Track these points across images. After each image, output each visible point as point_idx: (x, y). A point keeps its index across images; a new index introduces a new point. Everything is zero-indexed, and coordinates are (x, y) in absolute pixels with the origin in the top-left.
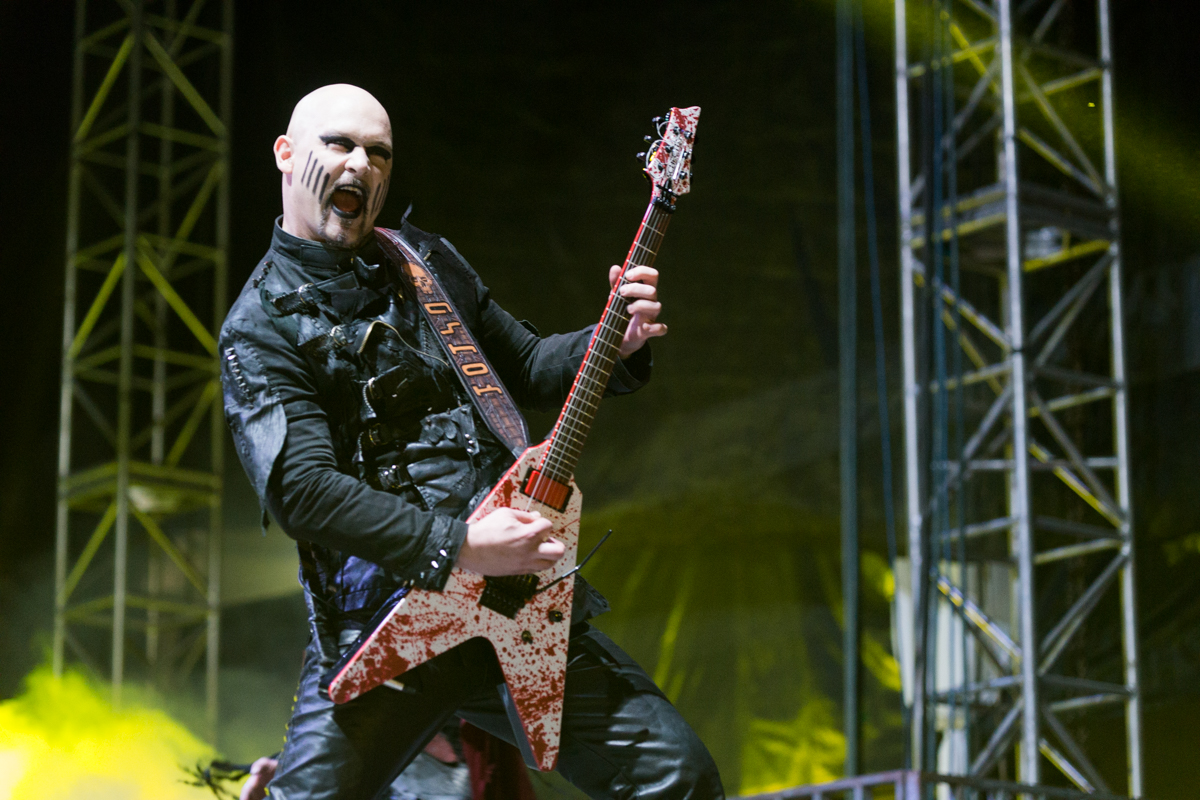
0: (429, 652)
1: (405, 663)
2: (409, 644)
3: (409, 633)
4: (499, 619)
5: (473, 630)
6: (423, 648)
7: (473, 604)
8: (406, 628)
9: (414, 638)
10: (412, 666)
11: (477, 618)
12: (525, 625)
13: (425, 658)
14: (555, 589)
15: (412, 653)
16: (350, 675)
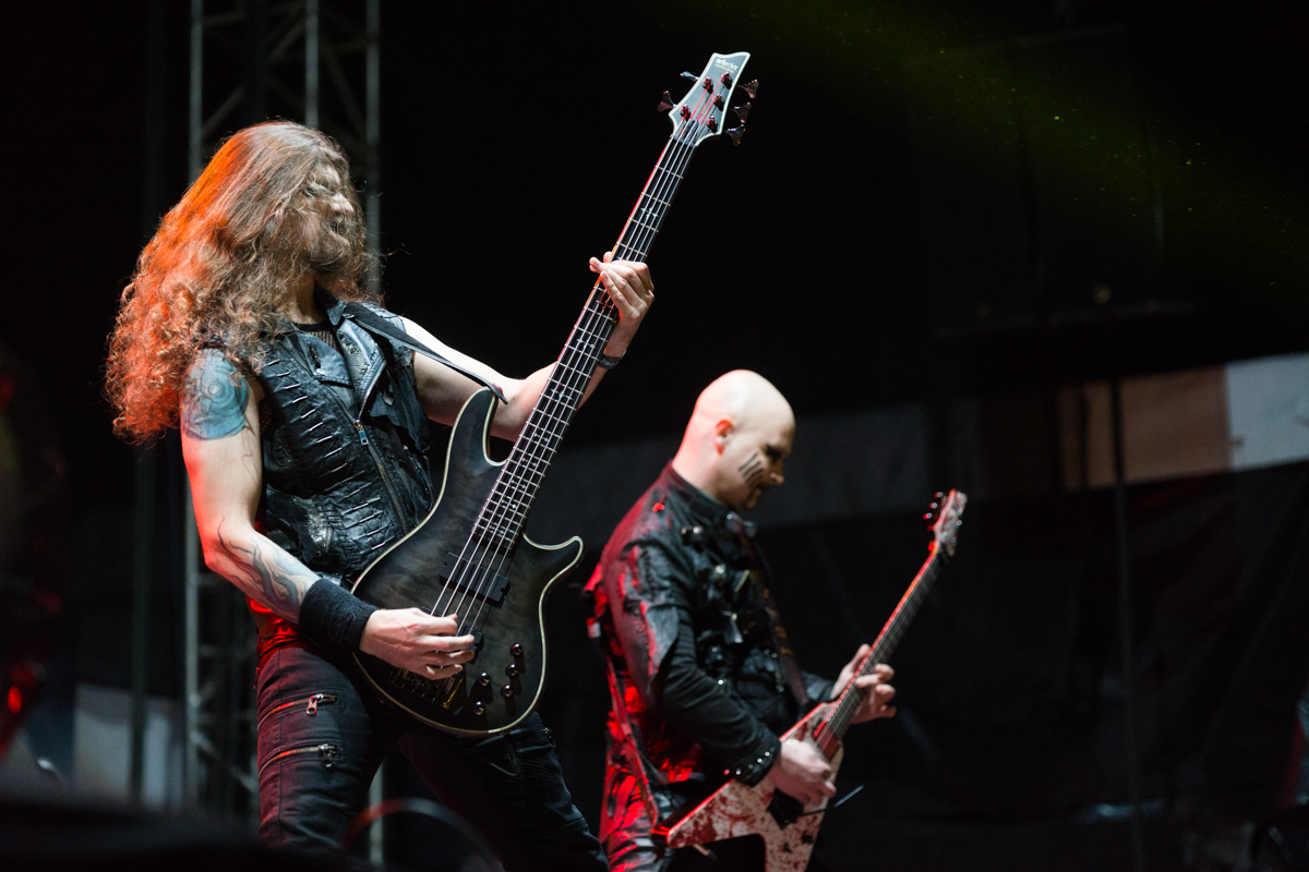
0: (731, 833)
1: (714, 833)
2: (720, 821)
3: (723, 812)
4: (774, 826)
5: (759, 828)
6: (728, 827)
7: (764, 807)
8: (723, 807)
9: (724, 817)
10: (718, 838)
11: (763, 819)
12: (787, 838)
13: (727, 836)
14: (810, 817)
15: (721, 828)
16: (684, 828)
